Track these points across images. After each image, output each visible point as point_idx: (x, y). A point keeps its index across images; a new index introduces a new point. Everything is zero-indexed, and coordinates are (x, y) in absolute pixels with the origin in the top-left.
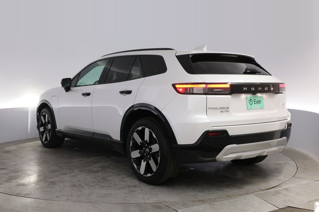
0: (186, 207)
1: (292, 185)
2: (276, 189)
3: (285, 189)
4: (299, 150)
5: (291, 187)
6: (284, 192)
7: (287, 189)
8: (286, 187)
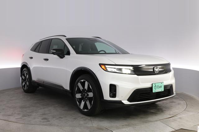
0: (118, 129)
1: (184, 116)
2: (173, 118)
3: (179, 118)
4: (188, 94)
5: (183, 117)
6: (179, 120)
7: (180, 118)
8: (180, 117)
